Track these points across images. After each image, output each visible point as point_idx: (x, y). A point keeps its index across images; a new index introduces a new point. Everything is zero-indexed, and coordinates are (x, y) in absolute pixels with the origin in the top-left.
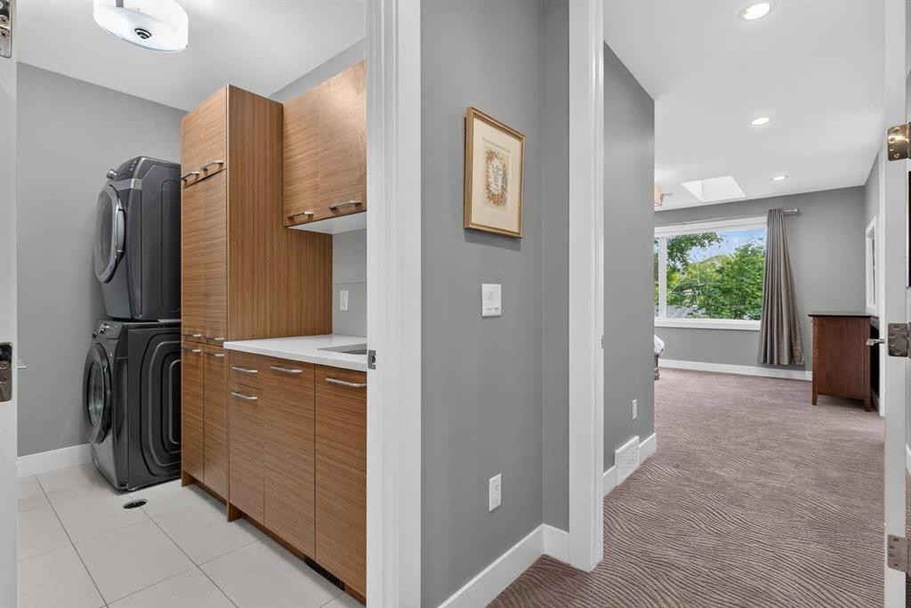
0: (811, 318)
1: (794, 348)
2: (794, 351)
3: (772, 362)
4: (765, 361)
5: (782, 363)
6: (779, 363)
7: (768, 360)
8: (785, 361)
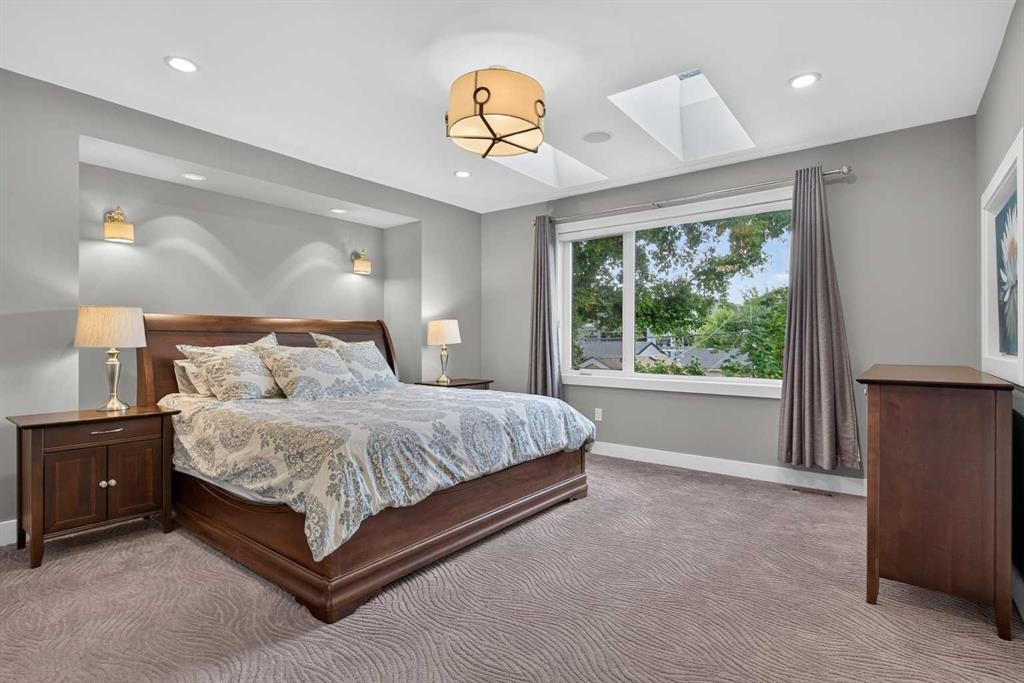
0: (865, 388)
1: (841, 434)
2: (841, 442)
3: (801, 461)
4: (789, 460)
5: (819, 463)
6: (813, 463)
7: (795, 457)
8: (825, 460)
